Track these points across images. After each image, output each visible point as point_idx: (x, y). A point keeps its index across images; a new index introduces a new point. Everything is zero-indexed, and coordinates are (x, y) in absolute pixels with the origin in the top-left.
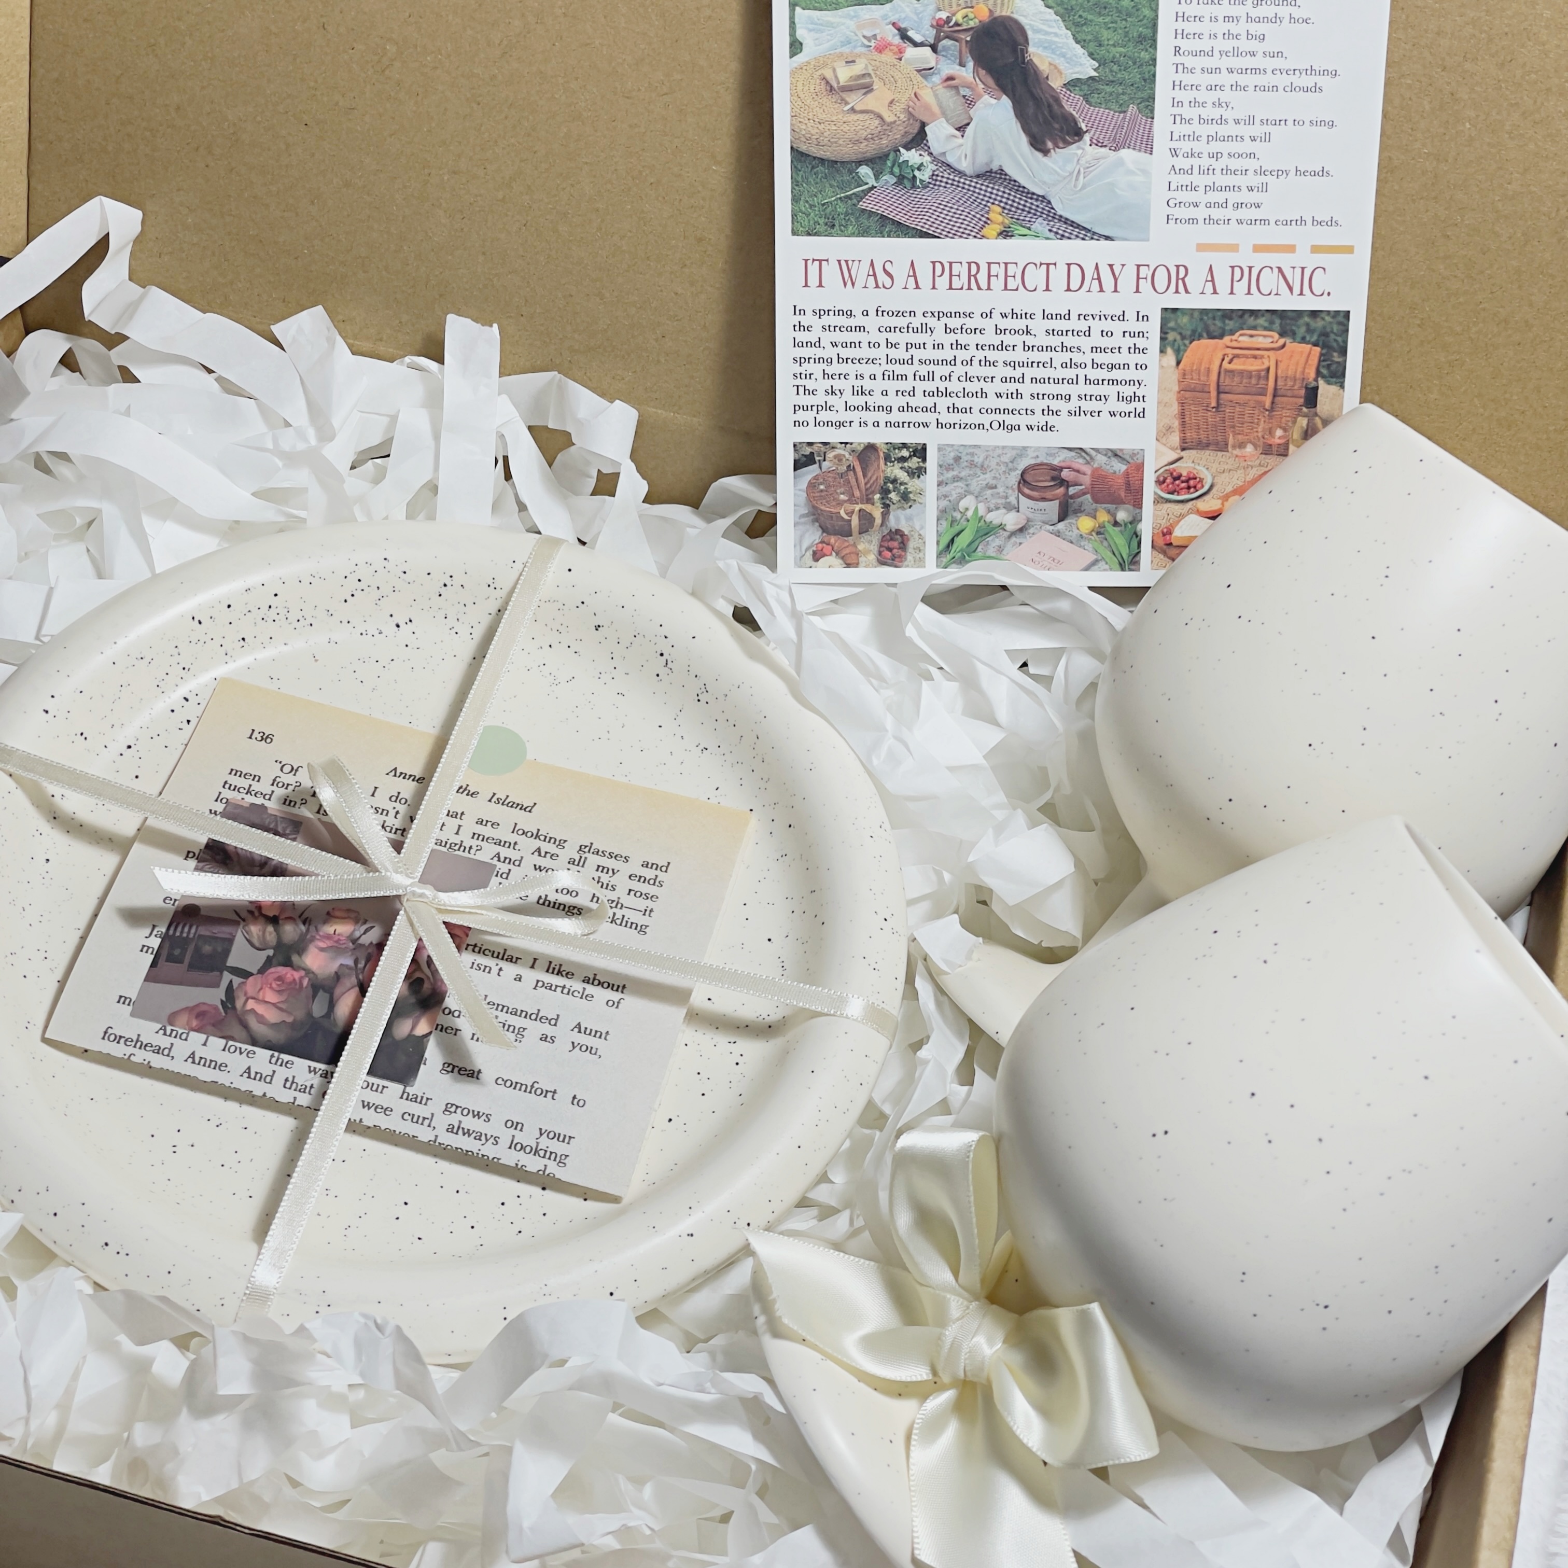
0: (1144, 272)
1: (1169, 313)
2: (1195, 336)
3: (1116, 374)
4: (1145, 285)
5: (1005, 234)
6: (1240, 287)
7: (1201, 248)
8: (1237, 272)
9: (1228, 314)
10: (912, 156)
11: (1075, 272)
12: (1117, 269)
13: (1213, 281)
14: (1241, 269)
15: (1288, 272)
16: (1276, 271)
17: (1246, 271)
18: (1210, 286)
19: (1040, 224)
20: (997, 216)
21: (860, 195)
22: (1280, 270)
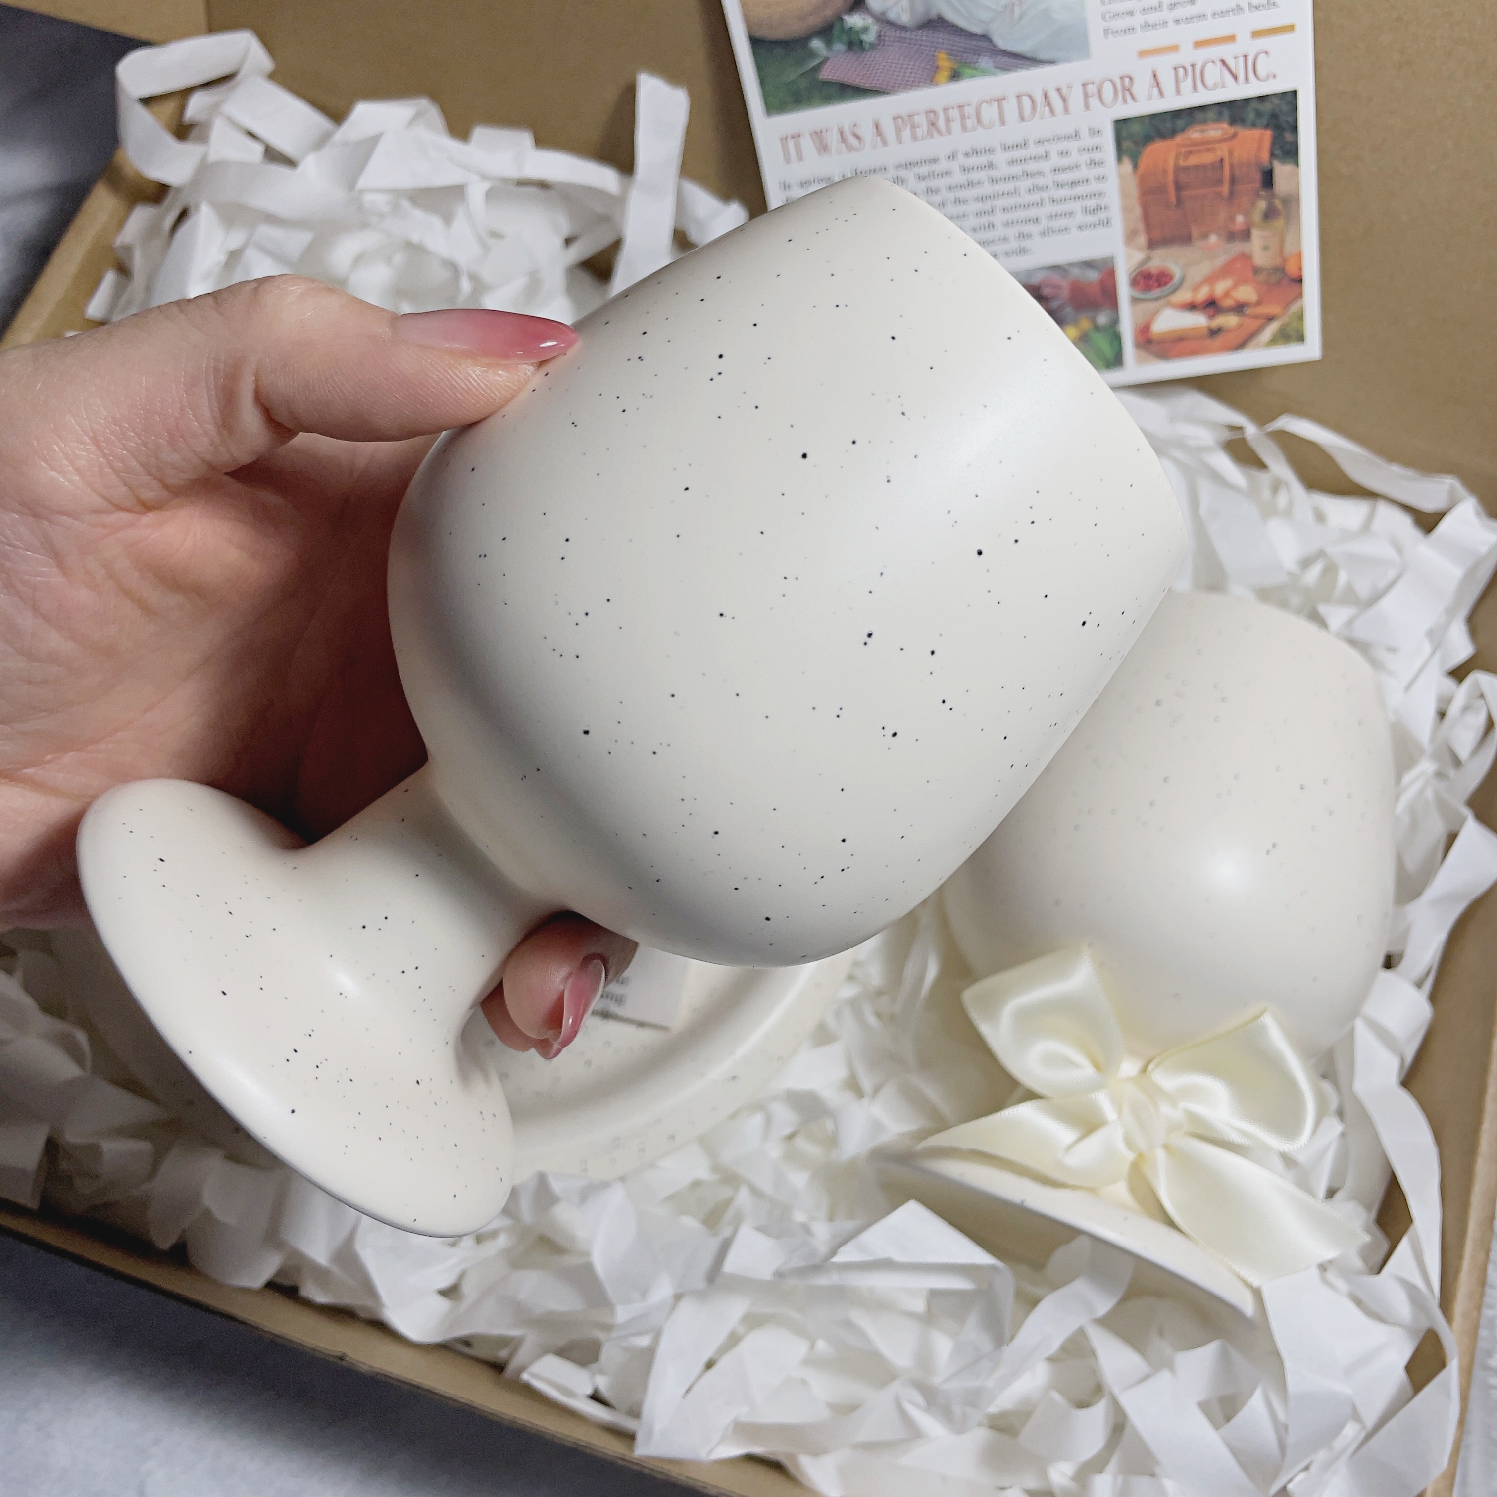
0: (1091, 89)
1: (1121, 125)
2: (1148, 139)
3: (1079, 190)
4: (1094, 102)
5: (955, 76)
6: (1187, 85)
7: (1143, 54)
8: (1181, 71)
9: (1177, 114)
10: (855, 20)
11: (1026, 101)
12: (1064, 91)
13: (1158, 85)
14: (1184, 68)
15: (1231, 63)
16: (1219, 64)
17: (1189, 69)
18: (1156, 90)
19: (985, 62)
20: (945, 62)
21: (817, 69)
22: (1223, 62)
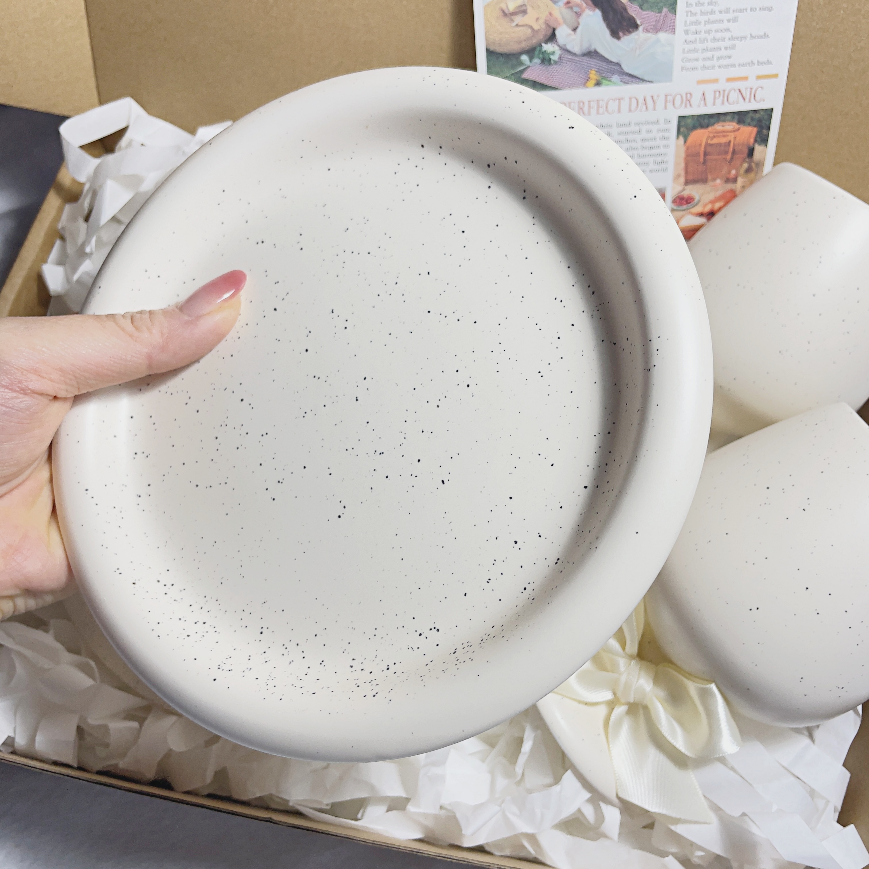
0: (669, 98)
1: (681, 119)
2: (694, 128)
3: (654, 151)
4: (670, 105)
5: (598, 84)
6: (719, 101)
7: (700, 82)
8: (717, 93)
9: (711, 116)
10: (548, 47)
11: (634, 101)
12: (655, 98)
13: (704, 99)
14: (720, 92)
15: (743, 92)
16: (737, 91)
17: (722, 93)
18: (703, 102)
19: (616, 78)
20: (594, 76)
21: (522, 71)
22: (740, 91)
